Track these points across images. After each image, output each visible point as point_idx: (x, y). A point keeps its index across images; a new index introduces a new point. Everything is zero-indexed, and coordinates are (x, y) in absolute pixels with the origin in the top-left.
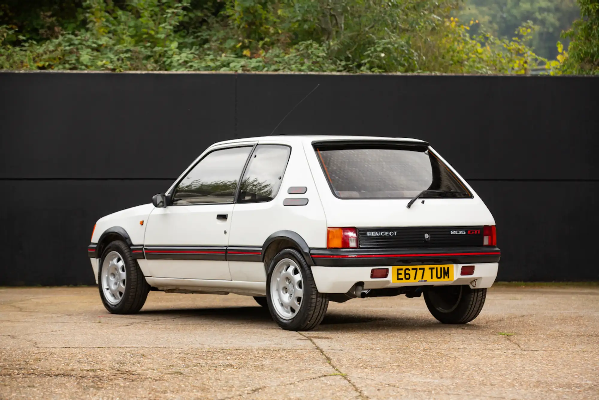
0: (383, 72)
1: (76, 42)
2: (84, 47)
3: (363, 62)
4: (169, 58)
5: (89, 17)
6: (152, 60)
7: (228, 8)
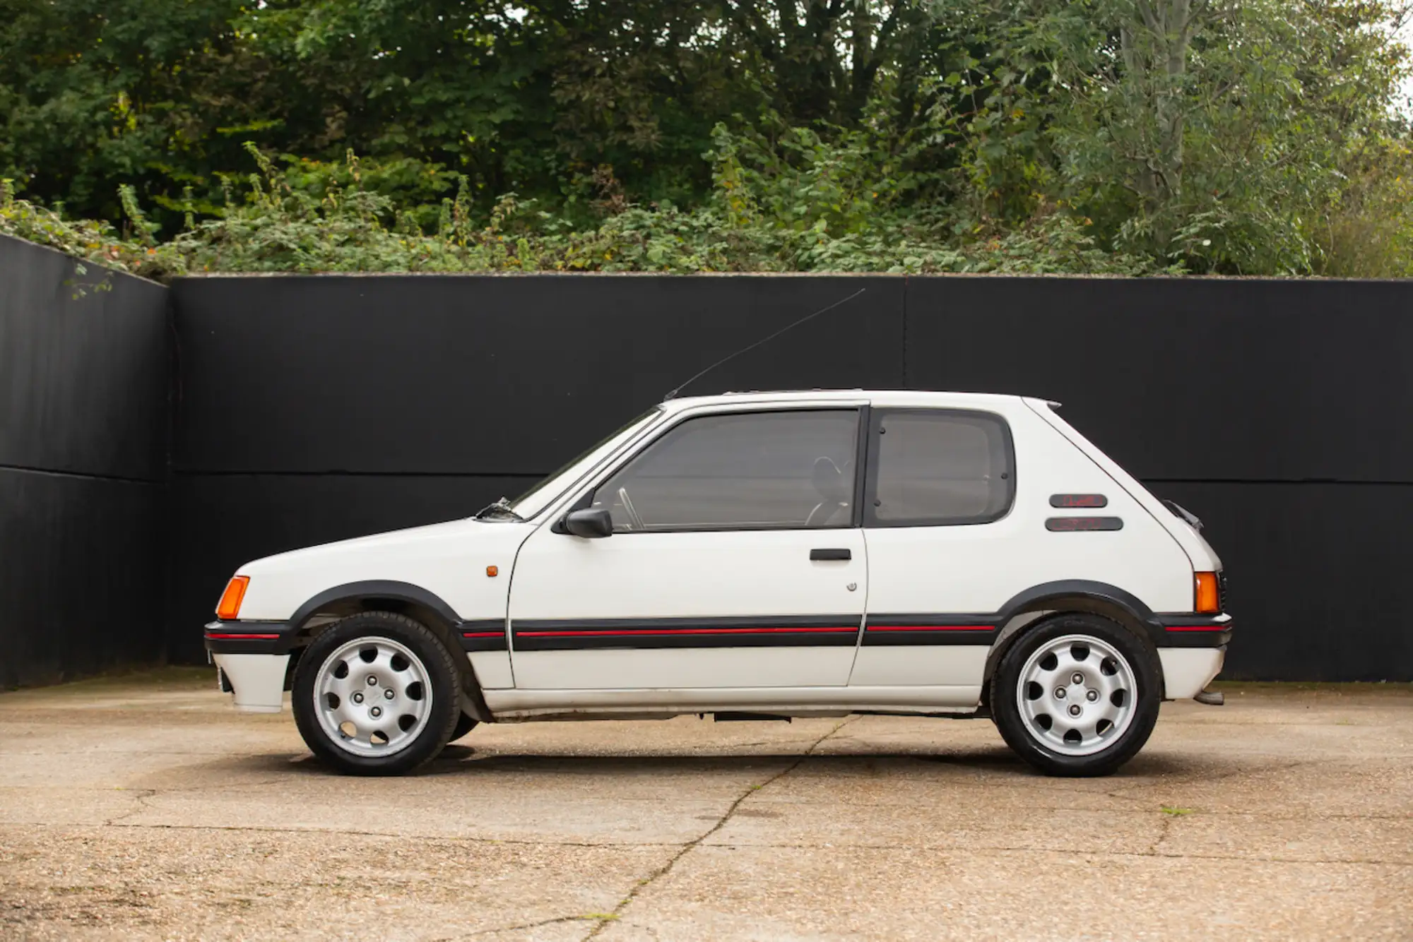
0: (1189, 273)
1: (648, 222)
3: (1170, 256)
5: (718, 180)
6: (777, 254)
7: (965, 161)
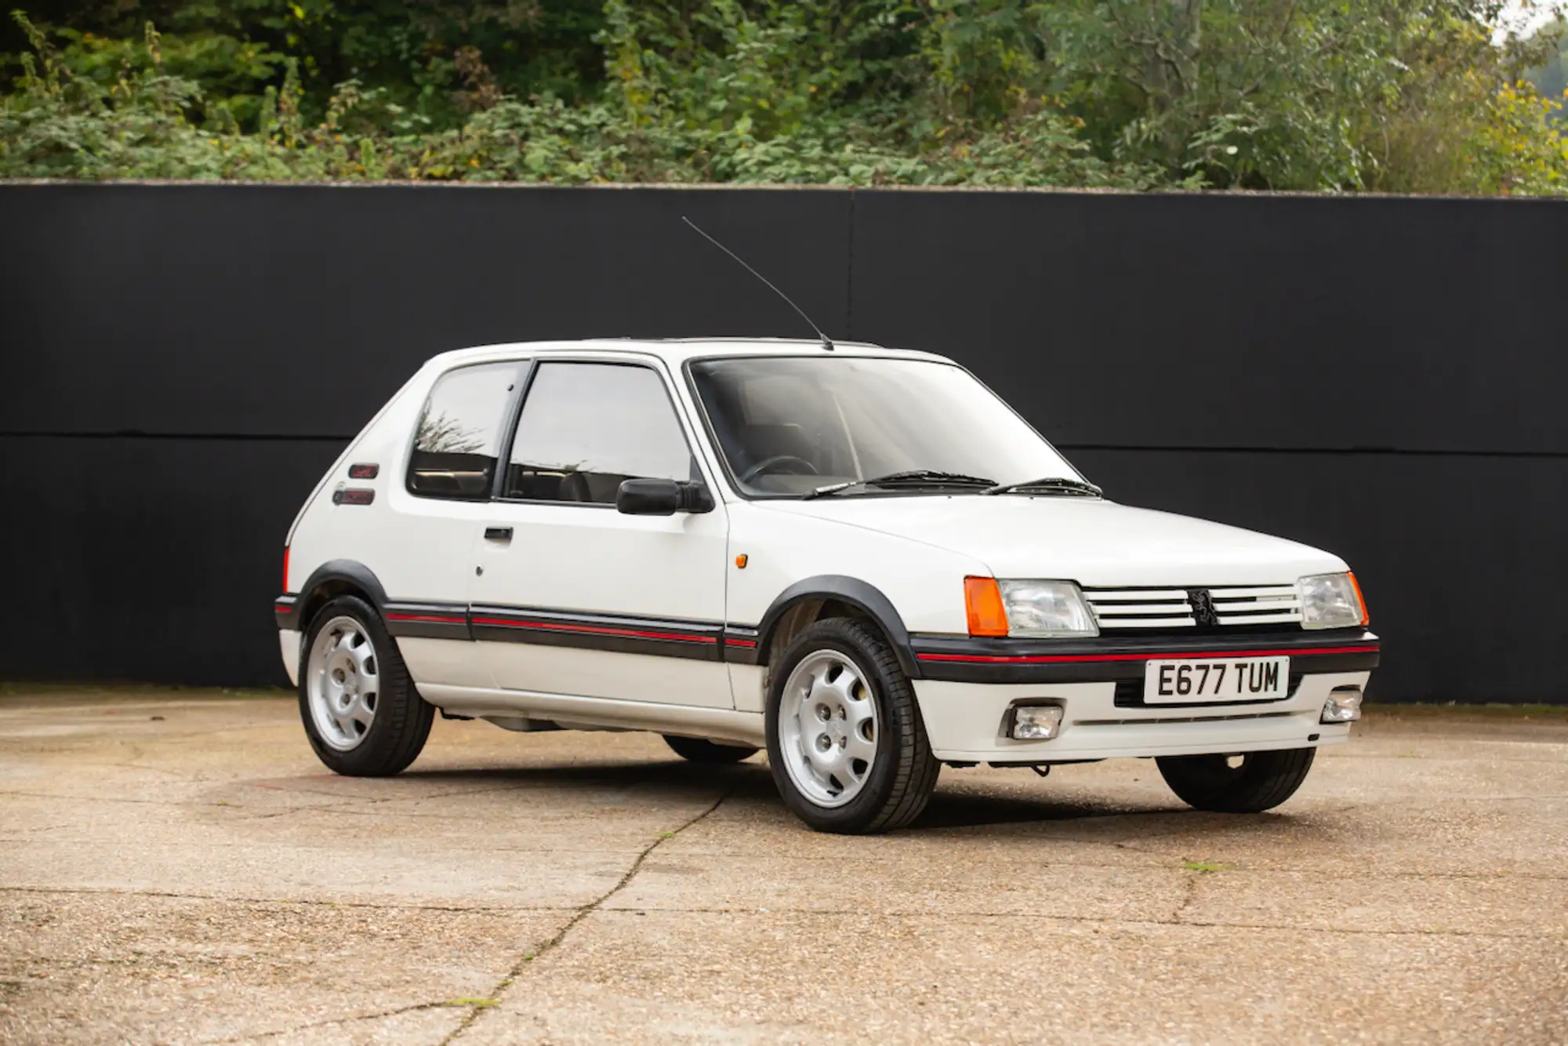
0: (1210, 187)
1: (526, 120)
2: (543, 131)
3: (1185, 166)
4: (725, 155)
5: (612, 68)
6: (689, 161)
7: (926, 46)
